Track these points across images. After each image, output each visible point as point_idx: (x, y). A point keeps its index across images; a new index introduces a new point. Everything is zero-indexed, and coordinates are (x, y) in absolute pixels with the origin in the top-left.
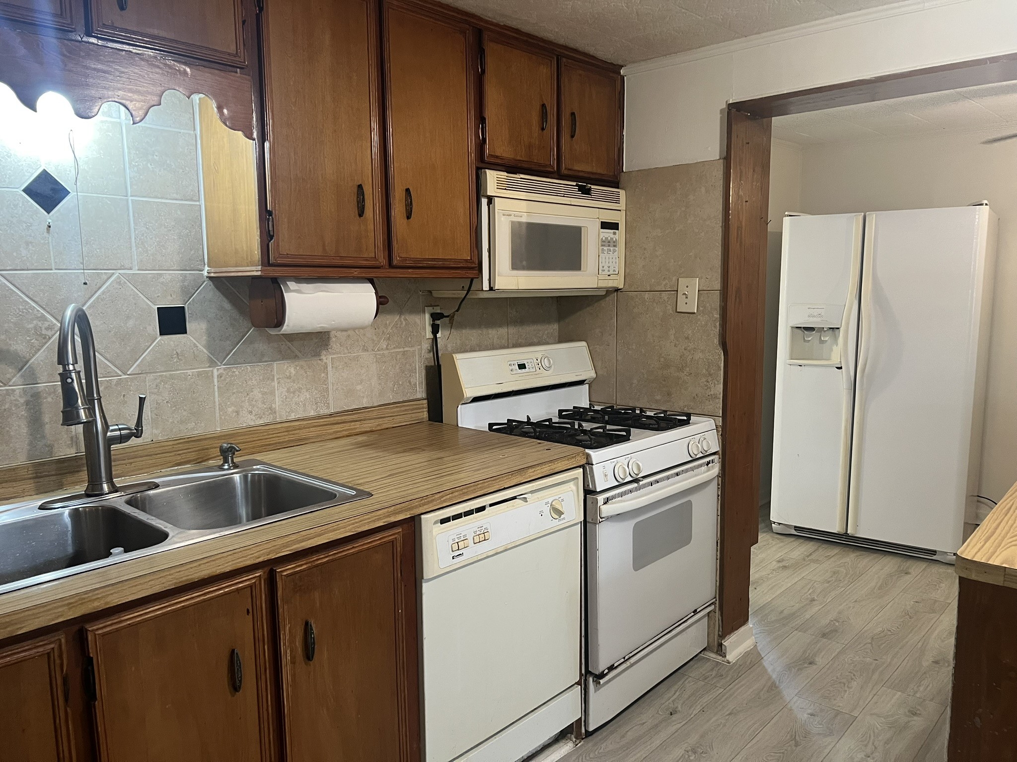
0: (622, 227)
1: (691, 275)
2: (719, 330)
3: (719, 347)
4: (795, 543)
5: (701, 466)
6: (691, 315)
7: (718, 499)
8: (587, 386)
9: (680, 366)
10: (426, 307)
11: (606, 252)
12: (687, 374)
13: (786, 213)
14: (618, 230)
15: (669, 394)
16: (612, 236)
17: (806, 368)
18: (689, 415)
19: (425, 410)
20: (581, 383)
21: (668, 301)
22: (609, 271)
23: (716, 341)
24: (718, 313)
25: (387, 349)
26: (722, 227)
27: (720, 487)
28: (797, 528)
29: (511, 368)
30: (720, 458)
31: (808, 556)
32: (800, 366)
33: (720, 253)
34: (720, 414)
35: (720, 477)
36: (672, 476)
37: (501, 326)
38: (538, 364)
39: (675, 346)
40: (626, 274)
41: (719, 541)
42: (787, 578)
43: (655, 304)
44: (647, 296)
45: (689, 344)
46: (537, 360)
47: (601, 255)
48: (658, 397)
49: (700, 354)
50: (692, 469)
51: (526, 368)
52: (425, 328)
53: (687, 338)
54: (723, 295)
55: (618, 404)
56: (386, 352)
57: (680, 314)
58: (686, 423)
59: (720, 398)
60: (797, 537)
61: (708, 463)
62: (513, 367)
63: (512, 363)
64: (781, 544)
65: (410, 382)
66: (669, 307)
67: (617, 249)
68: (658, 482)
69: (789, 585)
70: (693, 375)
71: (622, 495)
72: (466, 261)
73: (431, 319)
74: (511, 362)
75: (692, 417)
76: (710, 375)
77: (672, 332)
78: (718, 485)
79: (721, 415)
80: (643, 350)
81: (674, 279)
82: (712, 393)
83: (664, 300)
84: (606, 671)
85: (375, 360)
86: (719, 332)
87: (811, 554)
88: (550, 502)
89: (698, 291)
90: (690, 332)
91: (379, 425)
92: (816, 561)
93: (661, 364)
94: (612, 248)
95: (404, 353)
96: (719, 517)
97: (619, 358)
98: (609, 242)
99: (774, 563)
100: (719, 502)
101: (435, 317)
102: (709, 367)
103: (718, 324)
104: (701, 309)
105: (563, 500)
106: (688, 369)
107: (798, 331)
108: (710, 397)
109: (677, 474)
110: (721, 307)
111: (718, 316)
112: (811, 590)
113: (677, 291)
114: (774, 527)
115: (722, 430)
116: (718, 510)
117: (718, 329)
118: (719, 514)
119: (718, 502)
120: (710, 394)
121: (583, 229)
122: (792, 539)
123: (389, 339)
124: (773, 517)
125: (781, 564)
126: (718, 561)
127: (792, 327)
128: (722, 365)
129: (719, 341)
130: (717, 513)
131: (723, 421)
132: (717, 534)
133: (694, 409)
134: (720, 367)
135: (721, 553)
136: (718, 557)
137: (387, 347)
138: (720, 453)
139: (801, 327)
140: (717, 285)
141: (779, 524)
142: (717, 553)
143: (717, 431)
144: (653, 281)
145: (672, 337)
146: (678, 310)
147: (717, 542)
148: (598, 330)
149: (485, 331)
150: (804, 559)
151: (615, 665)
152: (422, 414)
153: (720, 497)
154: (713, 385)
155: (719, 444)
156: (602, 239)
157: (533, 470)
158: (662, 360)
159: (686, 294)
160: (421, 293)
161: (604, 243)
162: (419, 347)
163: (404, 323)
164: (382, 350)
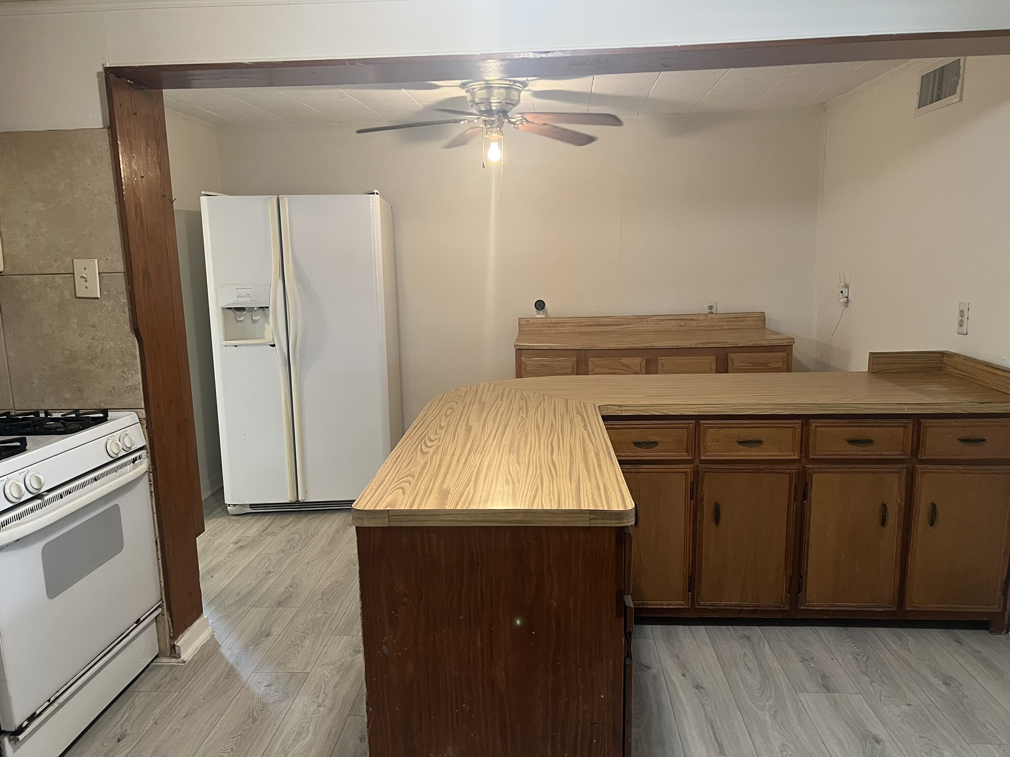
1: (88, 256)
2: (129, 316)
3: (131, 334)
4: (250, 521)
5: (125, 464)
6: (95, 300)
7: (151, 496)
9: (90, 358)
12: (99, 366)
13: (203, 192)
15: (80, 390)
17: (241, 347)
18: (105, 412)
21: (64, 285)
23: (127, 327)
24: (126, 297)
26: (116, 203)
27: (152, 483)
28: (252, 506)
30: (148, 453)
31: (264, 531)
32: (236, 346)
33: (118, 232)
34: (142, 405)
35: (151, 472)
36: (89, 482)
39: (80, 336)
40: (5, 254)
41: (158, 540)
42: (244, 557)
43: (48, 289)
44: (36, 279)
45: (97, 332)
48: (68, 396)
49: (111, 343)
50: (115, 470)
53: (94, 326)
54: (128, 277)
55: (16, 409)
57: (80, 299)
58: (104, 420)
59: (140, 389)
60: (254, 514)
61: (134, 460)
64: (238, 525)
66: (67, 293)
68: (70, 493)
69: (246, 564)
70: (106, 367)
71: (19, 517)
75: (109, 413)
76: (126, 365)
77: (74, 320)
78: (150, 481)
79: (143, 407)
80: (40, 343)
81: (68, 259)
82: (130, 384)
83: (59, 285)
84: (26, 723)
86: (130, 318)
87: (267, 528)
89: (99, 273)
90: (96, 319)
92: (272, 534)
93: (66, 357)
96: (155, 515)
97: (11, 354)
99: (232, 545)
100: (154, 499)
102: (123, 356)
103: (127, 309)
104: (105, 293)
106: (99, 360)
107: (230, 312)
108: (129, 389)
109: (96, 480)
110: (128, 291)
111: (126, 300)
112: (267, 564)
113: (73, 274)
114: (230, 509)
115: (147, 423)
116: (153, 508)
117: (128, 314)
118: (155, 511)
119: (151, 499)
120: (128, 385)
122: (248, 517)
124: (227, 500)
125: (238, 545)
126: (160, 561)
127: (223, 308)
128: (138, 353)
129: (131, 327)
130: (153, 511)
131: (146, 413)
132: (155, 533)
133: (112, 404)
134: (135, 356)
135: (161, 552)
136: (160, 557)
138: (148, 447)
139: (232, 308)
140: (120, 267)
141: (235, 505)
142: (157, 553)
143: (142, 425)
144: (42, 262)
145: (75, 326)
146: (77, 296)
147: (156, 542)
150: (260, 535)
151: (38, 713)
153: (153, 494)
154: (130, 375)
155: (145, 438)
158: (66, 352)
159: (85, 278)
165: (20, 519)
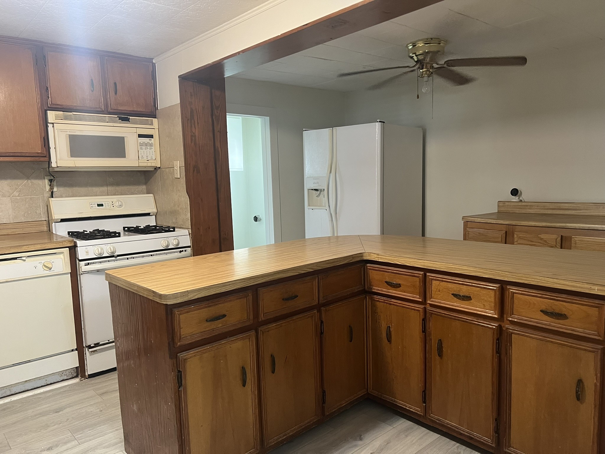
0: (156, 136)
1: (177, 159)
3: (187, 195)
5: (174, 252)
6: (179, 179)
8: (154, 217)
11: (144, 149)
12: (180, 208)
13: (304, 129)
14: (153, 138)
15: (177, 219)
16: (149, 141)
18: (174, 228)
19: (45, 226)
20: (148, 214)
21: (172, 173)
22: (147, 158)
24: (185, 177)
25: (19, 196)
26: (182, 135)
29: (91, 206)
30: (191, 249)
32: (313, 209)
33: (183, 148)
34: (190, 227)
36: (147, 256)
37: (102, 186)
38: (113, 204)
39: (176, 195)
40: (161, 160)
45: (180, 193)
46: (112, 202)
47: (140, 150)
48: (174, 221)
50: (166, 254)
51: (103, 206)
52: (45, 187)
53: (179, 191)
56: (19, 198)
57: (176, 179)
59: (190, 220)
61: (181, 252)
62: (93, 205)
63: (93, 203)
65: (36, 213)
66: (173, 176)
67: (152, 147)
68: (133, 258)
72: (38, 153)
73: (50, 182)
74: (92, 203)
75: (176, 229)
76: (186, 208)
77: (175, 188)
81: (172, 161)
84: (93, 345)
85: (10, 201)
86: (186, 187)
88: (43, 263)
89: (179, 167)
90: (179, 188)
93: (173, 204)
94: (149, 147)
95: (31, 199)
97: (163, 202)
98: (146, 144)
101: (51, 181)
102: (186, 205)
103: (185, 183)
104: (181, 175)
105: (53, 262)
106: (180, 206)
108: (187, 219)
109: (152, 255)
111: (185, 179)
113: (174, 168)
115: (191, 235)
117: (185, 185)
121: (125, 138)
123: (20, 191)
128: (189, 203)
129: (186, 191)
131: (191, 231)
137: (19, 195)
140: (184, 164)
144: (168, 163)
145: (175, 190)
148: (156, 188)
149: (90, 188)
152: (43, 228)
154: (187, 213)
155: (191, 242)
156: (140, 143)
158: (174, 202)
160: (42, 170)
161: (141, 145)
162: (42, 195)
163: (30, 184)
164: (16, 196)
165: (101, 263)
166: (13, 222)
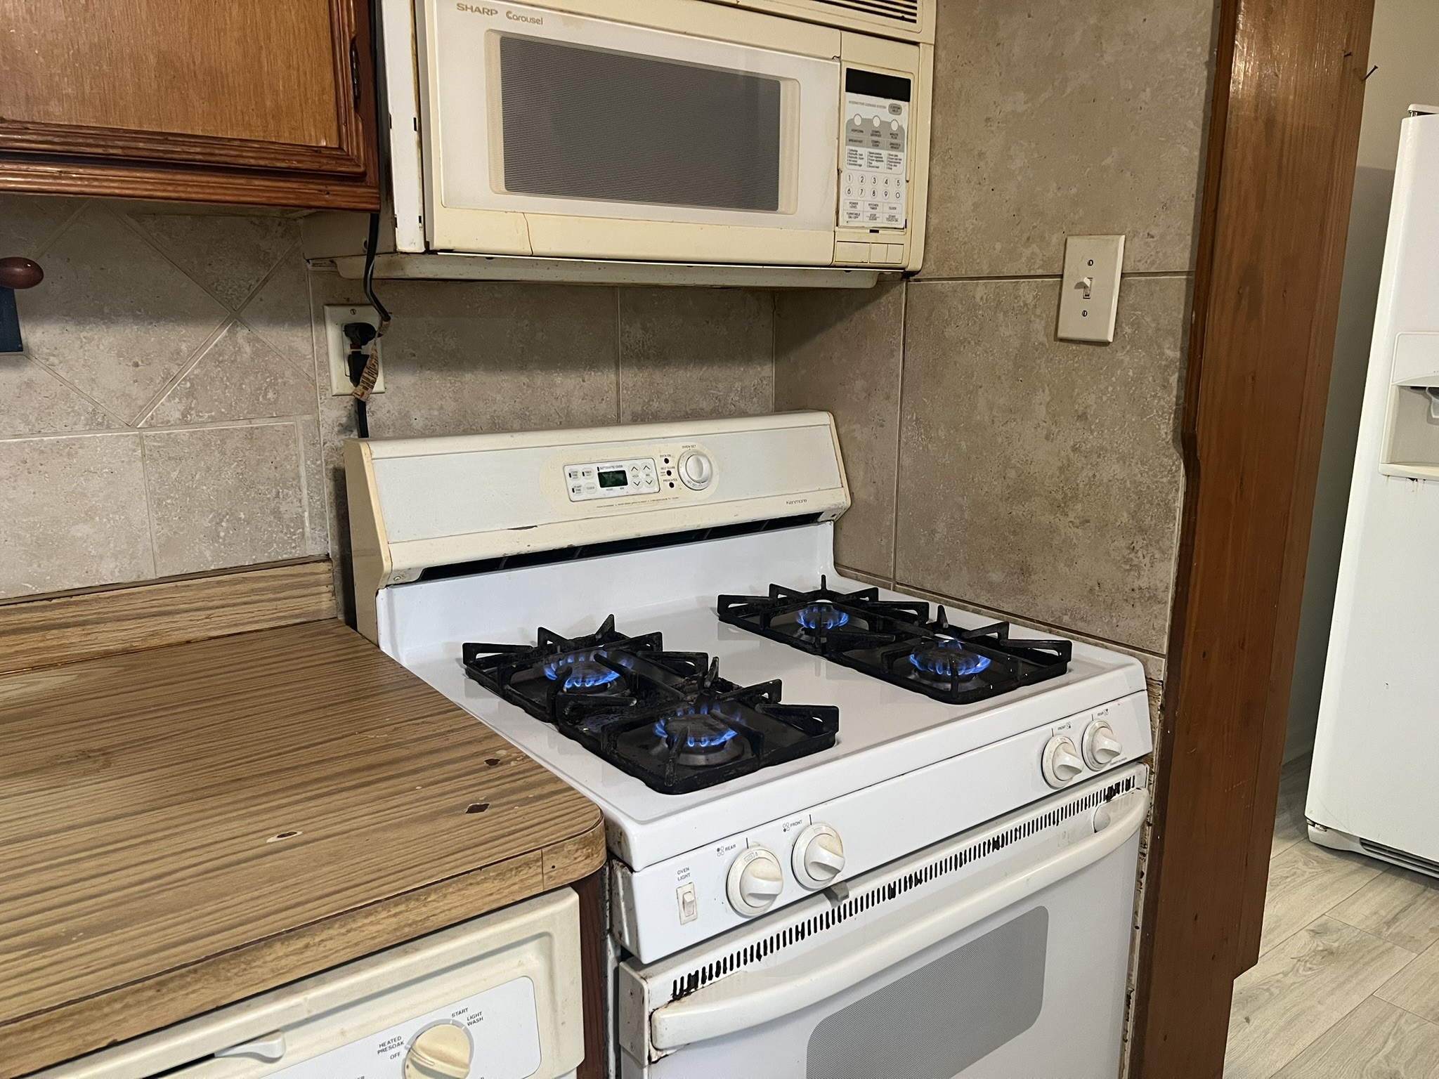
0: (922, 91)
1: (1103, 227)
2: (1178, 397)
3: (1172, 450)
4: (1357, 877)
5: (1085, 804)
6: (1098, 350)
7: (1139, 882)
8: (829, 527)
9: (1059, 496)
10: (326, 308)
11: (864, 162)
12: (1077, 521)
13: (1411, 108)
14: (908, 100)
15: (1025, 571)
16: (888, 116)
17: (1427, 485)
18: (1066, 646)
19: (324, 589)
20: (809, 519)
21: (1035, 306)
22: (873, 217)
23: (1166, 429)
24: (1179, 344)
25: (184, 421)
26: (1208, 64)
27: (1146, 851)
28: (1364, 842)
29: (572, 483)
30: (1151, 773)
31: (1389, 924)
32: (1413, 479)
33: (1197, 153)
34: (1161, 647)
35: (1149, 825)
36: (977, 852)
37: (593, 363)
38: (669, 473)
39: (1047, 438)
40: (931, 228)
41: (1133, 995)
42: (1332, 992)
43: (1001, 315)
44: (981, 290)
45: (1087, 434)
46: (667, 461)
47: (846, 169)
48: (996, 577)
49: (1116, 467)
50: (1052, 819)
51: (626, 484)
52: (325, 367)
53: (1082, 417)
54: (1197, 288)
55: (898, 579)
56: (183, 432)
57: (1065, 345)
58: (1060, 668)
59: (1166, 603)
61: (1111, 793)
62: (582, 481)
63: (580, 469)
64: (1327, 878)
65: (277, 513)
66: (1038, 325)
67: (900, 155)
68: (919, 881)
69: (1336, 1016)
70: (1092, 525)
71: (757, 953)
73: (348, 342)
74: (575, 468)
75: (1073, 652)
76: (1142, 530)
77: (1043, 396)
78: (1143, 844)
79: (1165, 652)
80: (963, 443)
81: (1055, 239)
82: (1143, 583)
83: (1026, 305)
85: (139, 452)
86: (1177, 404)
87: (1395, 919)
88: (406, 1039)
89: (1123, 275)
90: (1091, 400)
91: (154, 634)
92: (1407, 941)
93: (1008, 486)
94: (884, 154)
95: (250, 435)
96: (1139, 932)
97: (907, 461)
98: (876, 133)
99: (1304, 936)
100: (1143, 891)
101: (358, 334)
102: (1139, 506)
103: (1174, 379)
104: (1128, 330)
105: (476, 1019)
106: (1079, 506)
107: (1418, 396)
108: (1136, 595)
109: (996, 844)
110: (1189, 326)
111: (1178, 354)
112: (1391, 1044)
113: (1062, 276)
114: (1312, 832)
115: (1165, 695)
116: (1136, 913)
117: (1175, 392)
118: (1140, 924)
119: (1138, 890)
120: (1136, 586)
121: (782, 84)
122: (1354, 865)
123: (190, 393)
124: (1312, 809)
125: (1320, 944)
126: (1128, 1046)
127: (1402, 387)
128: (1179, 504)
129: (1174, 431)
130: (1134, 920)
131: (1169, 668)
132: (1129, 975)
133: (1089, 623)
134: (1170, 510)
135: (1136, 1027)
136: (1129, 1037)
137: (184, 416)
138: (1155, 756)
139: (1425, 388)
140: (1181, 257)
141: (1326, 828)
142: (1125, 1025)
143: (1151, 696)
144: (998, 246)
145: (1041, 412)
146: (1061, 334)
147: (1128, 997)
148: (859, 384)
149: (540, 379)
150: (1378, 933)
152: (312, 600)
153: (1144, 880)
154: (1147, 560)
155: (1153, 733)
156: (851, 121)
157: (300, 943)
158: (1012, 474)
159: (1085, 287)
160: (310, 266)
161: (856, 136)
162: (307, 417)
163: (248, 349)
164: (167, 424)
165: (759, 957)
166: (151, 576)
